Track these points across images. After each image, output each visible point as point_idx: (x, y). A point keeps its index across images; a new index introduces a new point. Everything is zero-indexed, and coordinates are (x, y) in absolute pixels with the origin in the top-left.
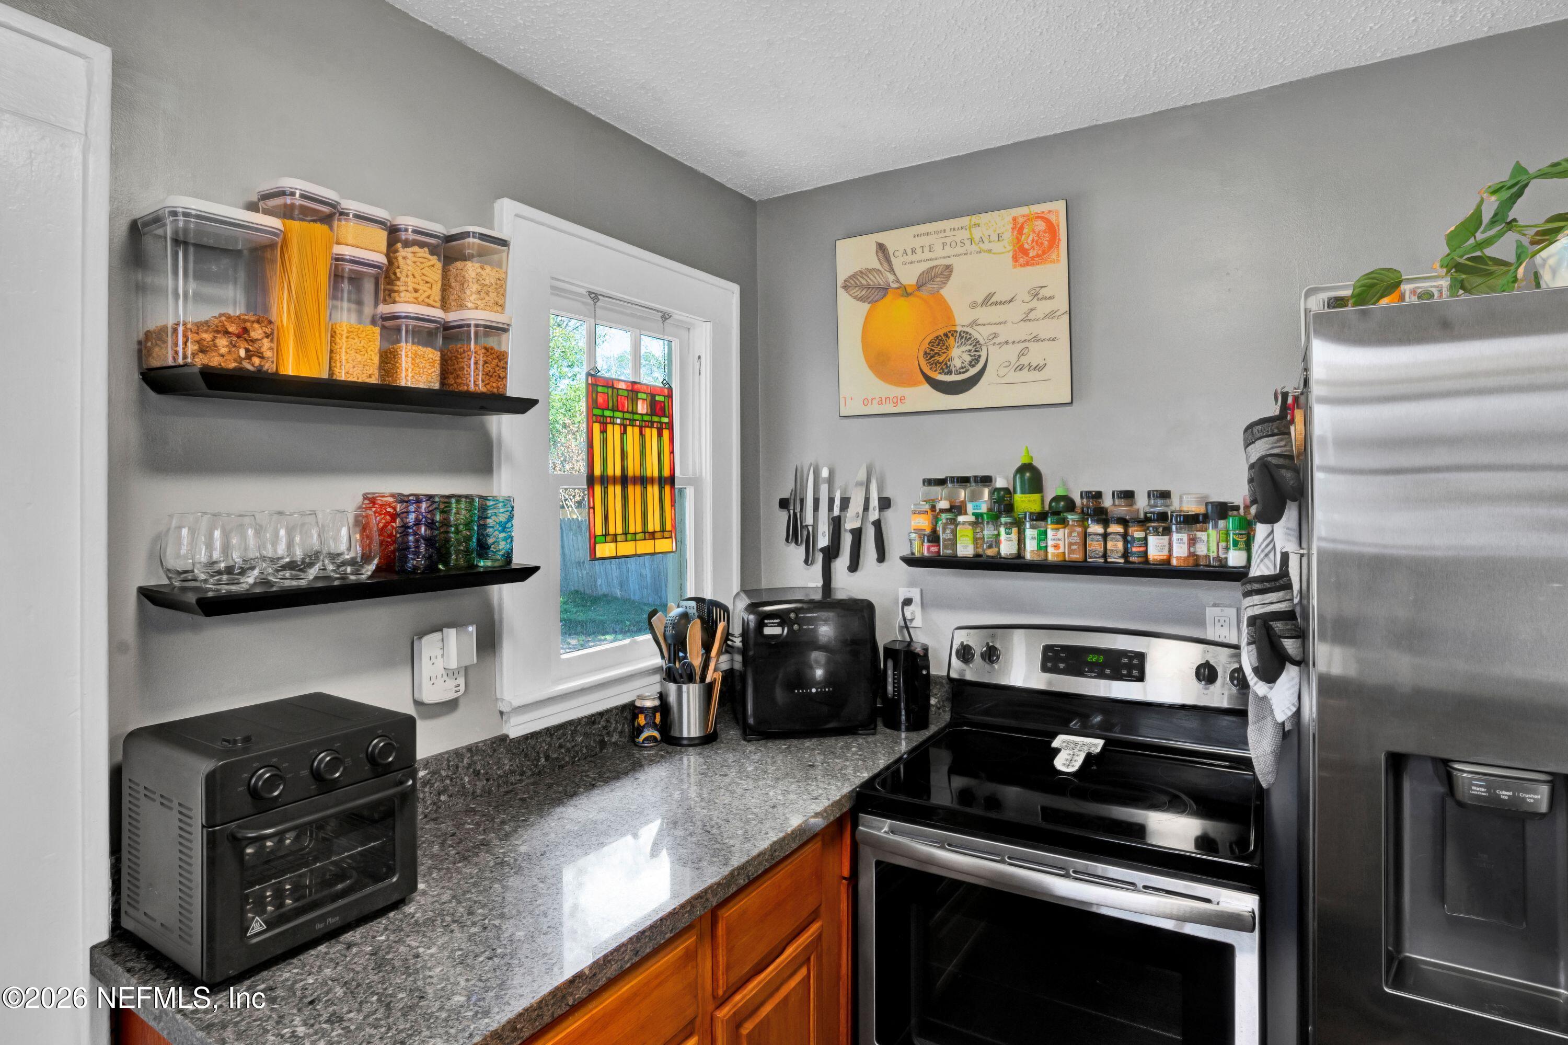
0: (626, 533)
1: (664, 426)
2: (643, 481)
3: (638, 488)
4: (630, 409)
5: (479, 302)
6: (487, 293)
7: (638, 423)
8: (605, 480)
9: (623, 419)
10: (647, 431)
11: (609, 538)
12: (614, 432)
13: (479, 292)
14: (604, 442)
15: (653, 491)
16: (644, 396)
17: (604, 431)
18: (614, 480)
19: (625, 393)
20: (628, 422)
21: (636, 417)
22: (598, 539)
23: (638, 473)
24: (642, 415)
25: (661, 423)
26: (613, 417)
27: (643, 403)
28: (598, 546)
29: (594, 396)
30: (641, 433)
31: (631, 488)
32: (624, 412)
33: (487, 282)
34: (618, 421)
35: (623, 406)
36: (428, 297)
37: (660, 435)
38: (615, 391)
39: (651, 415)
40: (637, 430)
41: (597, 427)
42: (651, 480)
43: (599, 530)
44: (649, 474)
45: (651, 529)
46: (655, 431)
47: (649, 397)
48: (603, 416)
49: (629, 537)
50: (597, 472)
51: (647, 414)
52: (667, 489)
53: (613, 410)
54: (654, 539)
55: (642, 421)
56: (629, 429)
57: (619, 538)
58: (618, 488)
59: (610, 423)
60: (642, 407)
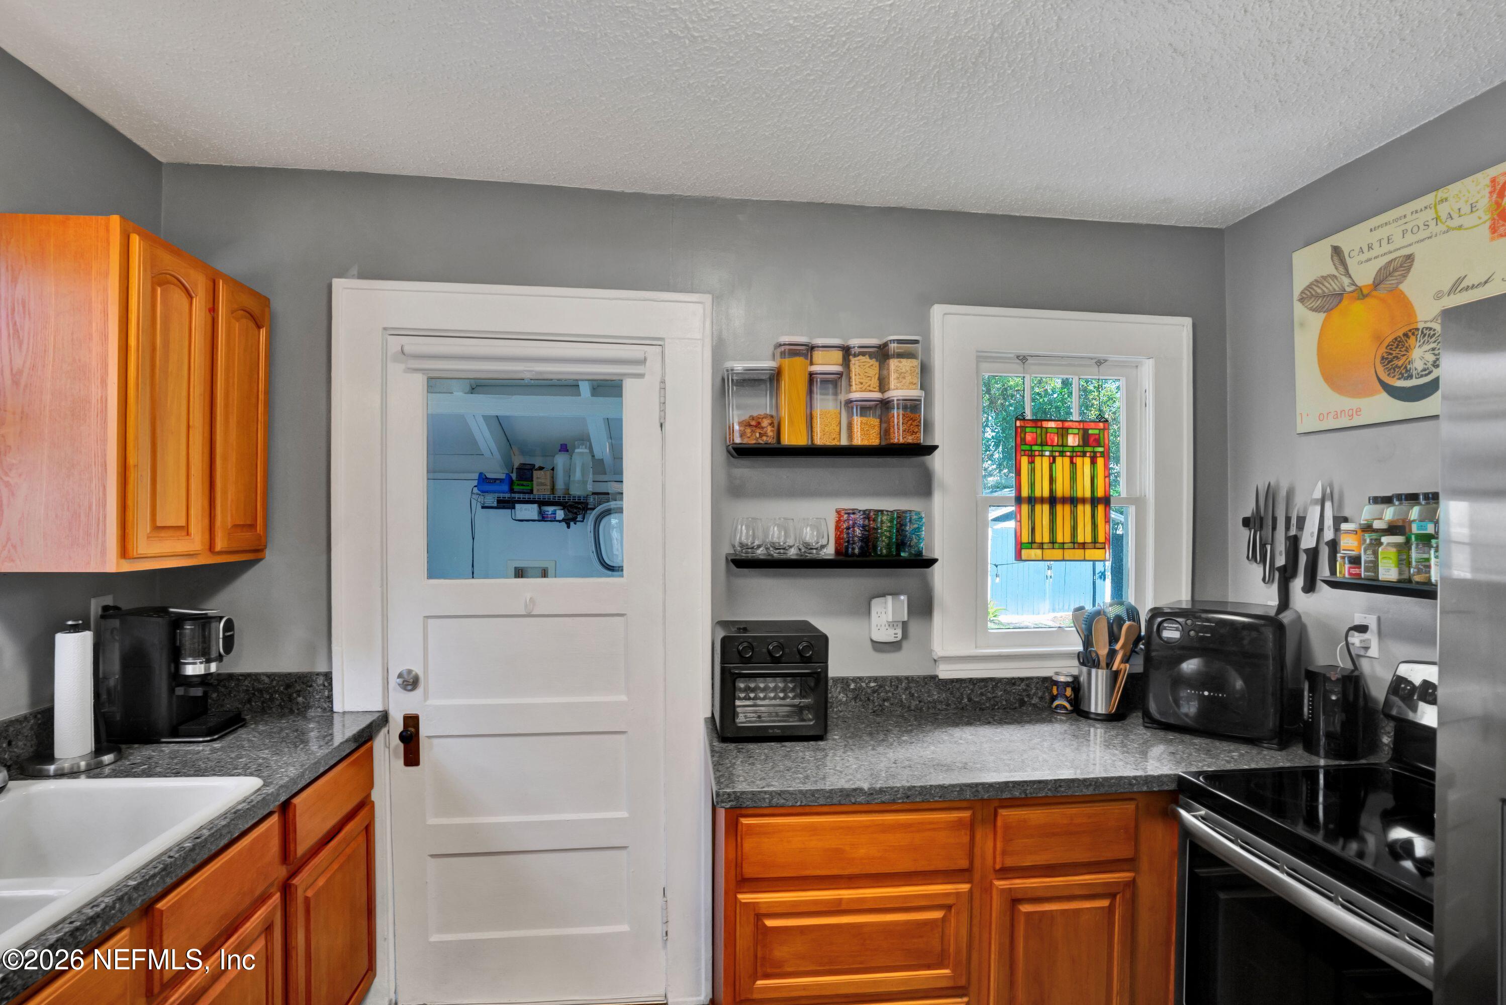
0: (1053, 542)
1: (1098, 455)
2: (1073, 501)
3: (1067, 508)
4: (1060, 443)
5: (898, 385)
6: (904, 378)
7: (1068, 454)
8: (1032, 501)
9: (1052, 451)
10: (1079, 461)
11: (1034, 545)
12: (1043, 464)
13: (898, 378)
14: (1033, 471)
15: (1084, 511)
16: (1076, 431)
17: (1032, 462)
18: (1042, 500)
19: (1055, 431)
20: (1057, 454)
21: (1066, 449)
22: (1023, 546)
23: (1067, 494)
24: (1073, 447)
25: (1095, 452)
26: (1042, 451)
27: (1074, 437)
28: (1023, 551)
29: (1023, 435)
30: (1072, 462)
31: (1059, 508)
32: (1053, 446)
33: (904, 370)
34: (1047, 453)
35: (1053, 441)
36: (869, 386)
37: (1093, 462)
38: (1044, 430)
39: (1084, 446)
40: (1067, 460)
41: (1024, 460)
42: (1083, 501)
43: (1025, 538)
44: (1080, 494)
45: (1080, 539)
46: (1087, 460)
47: (1081, 432)
48: (1031, 451)
49: (1057, 546)
50: (1025, 493)
51: (1079, 446)
52: (1101, 509)
53: (1042, 445)
54: (1084, 548)
55: (1073, 452)
56: (1059, 460)
57: (1045, 546)
58: (1046, 507)
59: (1039, 456)
60: (1072, 440)
